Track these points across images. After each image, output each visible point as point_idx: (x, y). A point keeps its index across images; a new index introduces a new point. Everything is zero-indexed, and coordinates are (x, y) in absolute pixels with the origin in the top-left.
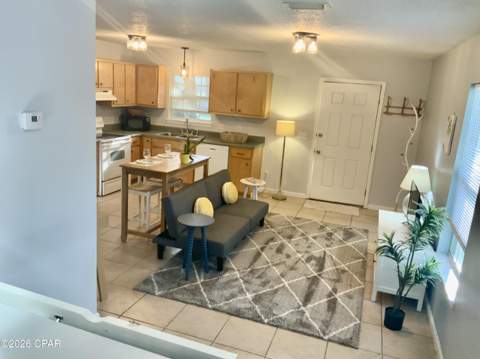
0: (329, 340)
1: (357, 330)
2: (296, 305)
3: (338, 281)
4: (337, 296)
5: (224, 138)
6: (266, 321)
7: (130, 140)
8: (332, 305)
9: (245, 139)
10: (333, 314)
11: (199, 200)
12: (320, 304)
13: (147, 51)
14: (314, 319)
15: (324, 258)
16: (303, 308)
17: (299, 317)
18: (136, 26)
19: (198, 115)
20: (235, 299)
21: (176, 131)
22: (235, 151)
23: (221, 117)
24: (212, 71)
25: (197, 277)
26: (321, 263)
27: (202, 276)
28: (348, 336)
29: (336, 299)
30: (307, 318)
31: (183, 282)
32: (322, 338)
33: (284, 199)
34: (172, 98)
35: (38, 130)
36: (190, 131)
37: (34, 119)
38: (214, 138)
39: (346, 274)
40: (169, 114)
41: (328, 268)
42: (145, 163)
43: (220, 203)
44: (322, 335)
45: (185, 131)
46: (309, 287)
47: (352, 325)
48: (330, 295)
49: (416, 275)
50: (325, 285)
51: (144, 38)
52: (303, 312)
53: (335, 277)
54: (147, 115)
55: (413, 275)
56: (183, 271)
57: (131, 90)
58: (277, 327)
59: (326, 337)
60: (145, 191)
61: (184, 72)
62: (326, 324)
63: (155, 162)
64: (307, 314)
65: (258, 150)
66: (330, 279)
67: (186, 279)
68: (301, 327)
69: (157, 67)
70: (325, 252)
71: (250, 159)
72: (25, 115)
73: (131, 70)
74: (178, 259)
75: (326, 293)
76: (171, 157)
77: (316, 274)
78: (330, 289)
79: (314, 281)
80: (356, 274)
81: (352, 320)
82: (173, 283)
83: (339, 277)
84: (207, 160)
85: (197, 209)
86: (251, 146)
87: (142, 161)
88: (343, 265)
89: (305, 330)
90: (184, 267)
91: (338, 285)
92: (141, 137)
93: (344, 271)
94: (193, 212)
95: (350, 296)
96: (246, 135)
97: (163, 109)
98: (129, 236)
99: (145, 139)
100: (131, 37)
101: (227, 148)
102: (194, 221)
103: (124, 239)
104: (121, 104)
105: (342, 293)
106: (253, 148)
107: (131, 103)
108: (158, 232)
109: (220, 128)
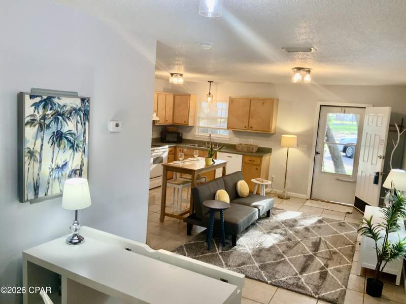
0: (319, 299)
1: (343, 294)
2: (294, 274)
3: (330, 259)
4: (328, 269)
5: (239, 148)
6: (269, 282)
7: (168, 150)
8: (323, 275)
9: (255, 150)
10: (323, 281)
11: (219, 191)
12: (313, 274)
13: (184, 84)
14: (308, 284)
15: (319, 243)
16: (299, 276)
17: (296, 282)
18: (176, 67)
19: (218, 131)
20: (245, 266)
21: (201, 143)
22: (247, 159)
23: (237, 133)
24: (230, 97)
25: (217, 249)
26: (316, 246)
27: (220, 248)
28: (335, 297)
29: (327, 272)
30: (302, 283)
31: (206, 251)
32: (313, 297)
33: (288, 198)
34: (199, 118)
35: (118, 132)
36: (212, 143)
37: (117, 125)
38: (231, 148)
39: (337, 255)
40: (197, 131)
41: (323, 249)
42: (179, 164)
43: (235, 196)
44: (313, 294)
45: (208, 143)
46: (306, 262)
47: (339, 290)
48: (322, 268)
49: (392, 251)
50: (319, 261)
51: (181, 75)
52: (299, 279)
53: (328, 257)
54: (180, 131)
55: (389, 252)
56: (205, 244)
57: (170, 113)
58: (278, 286)
59: (317, 296)
60: (179, 184)
61: (209, 99)
62: (318, 288)
63: (187, 163)
64: (303, 280)
65: (266, 158)
66: (323, 258)
67: (208, 249)
68: (297, 289)
69: (190, 95)
70: (320, 238)
71: (260, 165)
72: (112, 122)
73: (170, 98)
74: (202, 236)
75: (319, 267)
76: (198, 160)
77: (311, 253)
78: (323, 264)
79: (310, 258)
80: (345, 255)
81: (339, 286)
82: (199, 251)
83: (331, 256)
84: (225, 163)
85: (217, 198)
86: (260, 155)
87: (177, 162)
88: (335, 248)
89: (300, 290)
90: (206, 241)
91: (329, 262)
92: (175, 147)
93: (335, 253)
94: (214, 199)
95: (339, 271)
96: (256, 146)
97: (192, 127)
98: (166, 218)
99: (178, 149)
100: (172, 74)
101: (242, 156)
102: (215, 205)
103: (162, 220)
104: (162, 123)
105: (332, 268)
106: (262, 157)
107: (170, 122)
108: (188, 215)
109: (236, 141)
